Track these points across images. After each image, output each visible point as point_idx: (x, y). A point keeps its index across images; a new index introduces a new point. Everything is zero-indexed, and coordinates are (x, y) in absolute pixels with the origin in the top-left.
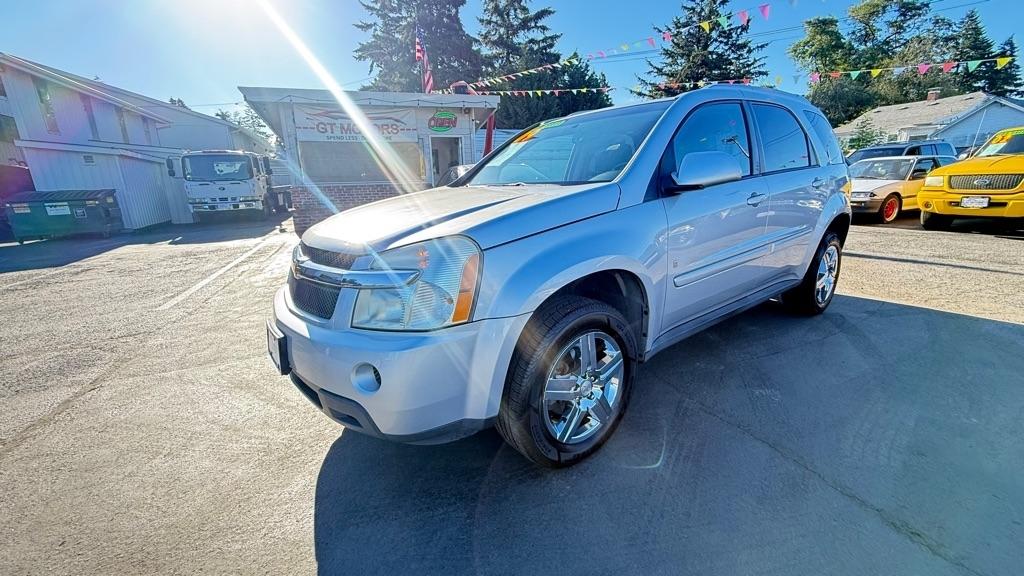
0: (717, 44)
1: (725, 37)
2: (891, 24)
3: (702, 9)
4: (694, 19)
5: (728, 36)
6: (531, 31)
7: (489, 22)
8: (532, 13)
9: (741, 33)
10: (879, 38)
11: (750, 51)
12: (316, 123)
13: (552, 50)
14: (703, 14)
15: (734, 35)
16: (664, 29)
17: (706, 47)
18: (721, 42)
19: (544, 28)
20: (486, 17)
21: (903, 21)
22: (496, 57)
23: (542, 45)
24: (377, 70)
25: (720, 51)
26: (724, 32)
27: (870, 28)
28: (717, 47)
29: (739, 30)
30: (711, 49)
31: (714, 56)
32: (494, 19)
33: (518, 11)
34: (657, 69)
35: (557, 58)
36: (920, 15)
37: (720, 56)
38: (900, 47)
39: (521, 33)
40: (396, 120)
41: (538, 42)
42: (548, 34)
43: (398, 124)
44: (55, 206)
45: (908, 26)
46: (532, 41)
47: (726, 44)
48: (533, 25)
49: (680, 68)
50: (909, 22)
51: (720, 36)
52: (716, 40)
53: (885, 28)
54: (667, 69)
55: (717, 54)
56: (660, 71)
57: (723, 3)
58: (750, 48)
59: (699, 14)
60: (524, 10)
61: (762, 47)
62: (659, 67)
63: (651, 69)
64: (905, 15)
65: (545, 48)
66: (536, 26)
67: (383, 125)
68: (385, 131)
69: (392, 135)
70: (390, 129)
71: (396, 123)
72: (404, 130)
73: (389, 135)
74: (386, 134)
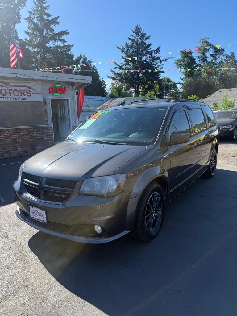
1: (149, 55)
2: (211, 55)
3: (137, 40)
4: (135, 44)
5: (151, 54)
6: (56, 42)
7: (33, 34)
8: (57, 31)
10: (209, 61)
11: (161, 62)
13: (69, 53)
14: (138, 43)
15: (153, 54)
16: (121, 48)
17: (141, 58)
19: (64, 41)
20: (29, 31)
21: (216, 55)
22: (37, 53)
23: (63, 49)
25: (148, 60)
26: (148, 52)
27: (205, 56)
28: (146, 58)
29: (155, 52)
30: (144, 59)
31: (145, 63)
32: (35, 33)
33: (48, 30)
34: (120, 66)
36: (221, 53)
38: (216, 65)
39: (51, 42)
40: (30, 88)
41: (60, 48)
42: (66, 44)
43: (31, 90)
45: (218, 57)
46: (58, 47)
47: (150, 57)
48: (57, 38)
49: (130, 67)
50: (218, 56)
51: (147, 54)
52: (145, 55)
53: (209, 56)
54: (124, 67)
56: (121, 68)
57: (147, 38)
58: (160, 60)
59: (136, 43)
60: (52, 30)
61: (166, 60)
62: (120, 65)
63: (116, 66)
64: (216, 53)
65: (65, 51)
66: (59, 39)
67: (21, 91)
68: (22, 95)
69: (27, 97)
70: (26, 93)
71: (29, 89)
72: (34, 94)
73: (25, 97)
74: (23, 96)
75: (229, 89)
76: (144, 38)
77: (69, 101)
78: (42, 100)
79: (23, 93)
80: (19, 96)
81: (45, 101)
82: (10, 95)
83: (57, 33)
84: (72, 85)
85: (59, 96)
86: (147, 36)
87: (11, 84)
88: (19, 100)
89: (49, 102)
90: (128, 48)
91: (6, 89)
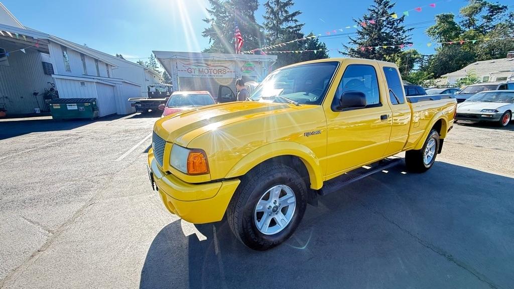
0: (386, 28)
1: (390, 25)
2: (485, 17)
3: (379, 10)
4: (374, 15)
5: (393, 24)
6: (289, 22)
7: (268, 18)
8: (290, 13)
9: (399, 23)
10: (477, 25)
11: (404, 32)
12: (187, 68)
13: (300, 32)
14: (379, 13)
15: (395, 23)
16: (358, 21)
17: (380, 29)
18: (388, 27)
19: (296, 21)
20: (267, 16)
21: (491, 16)
22: (271, 35)
23: (294, 29)
24: (212, 41)
25: (387, 32)
26: (390, 22)
27: (472, 19)
28: (386, 30)
29: (399, 21)
30: (382, 31)
31: (384, 34)
32: (271, 16)
33: (283, 12)
35: (302, 36)
36: (501, 12)
37: (388, 34)
38: (489, 29)
39: (284, 23)
40: (226, 67)
41: (292, 28)
42: (298, 23)
43: (226, 69)
44: (71, 105)
45: (494, 18)
46: (290, 27)
47: (391, 28)
48: (290, 19)
49: (366, 40)
50: (495, 16)
51: (388, 24)
52: (386, 26)
53: (480, 19)
54: (359, 41)
55: (386, 33)
56: (355, 42)
57: (390, 7)
58: (404, 30)
59: (377, 13)
60: (286, 12)
61: (410, 30)
62: (355, 40)
63: (350, 41)
64: (492, 13)
65: (296, 30)
66: (292, 20)
69: (223, 74)
72: (229, 72)
73: (221, 75)
75: (493, 61)
76: (387, 7)
77: (257, 77)
78: (235, 77)
80: (217, 74)
83: (291, 14)
85: (249, 74)
86: (390, 4)
87: (211, 65)
88: (217, 77)
90: (366, 20)
91: (208, 68)
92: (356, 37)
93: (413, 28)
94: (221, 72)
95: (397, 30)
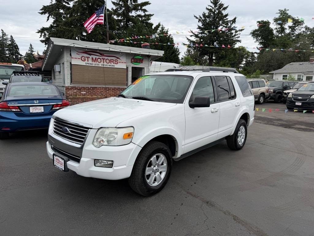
0: (222, 27)
1: (225, 25)
2: (290, 27)
3: (215, 11)
4: (212, 14)
5: (227, 24)
6: (138, 11)
9: (232, 24)
10: (286, 33)
11: (236, 32)
13: (149, 21)
14: (216, 13)
15: (229, 24)
16: (199, 17)
17: (217, 27)
18: (224, 26)
19: (145, 11)
20: (116, 1)
21: (295, 27)
22: (120, 21)
23: (143, 18)
25: (223, 30)
26: (225, 22)
27: (283, 28)
29: (231, 22)
30: (220, 28)
31: (221, 32)
32: (121, 3)
34: (195, 35)
35: (152, 25)
36: (300, 25)
37: (223, 32)
38: (294, 37)
41: (141, 17)
42: (147, 13)
43: (118, 59)
45: (297, 29)
46: (139, 16)
47: (226, 27)
48: (140, 8)
49: (206, 36)
50: (297, 27)
52: (221, 25)
53: (288, 28)
54: (200, 35)
56: (196, 36)
57: (225, 9)
58: (236, 30)
59: (214, 13)
61: (241, 30)
62: (196, 33)
63: (192, 34)
64: (295, 25)
65: (145, 20)
66: (141, 9)
67: (111, 60)
68: (112, 62)
69: (115, 64)
70: (114, 62)
71: (117, 59)
72: (120, 62)
73: (113, 65)
74: (112, 64)
75: (301, 63)
76: (222, 8)
77: (145, 69)
78: (126, 68)
79: (112, 61)
80: (110, 64)
81: (127, 68)
82: (104, 63)
83: (139, 3)
84: (148, 57)
85: (138, 65)
86: (225, 6)
87: (105, 55)
88: (109, 67)
89: (130, 70)
90: (205, 18)
91: (101, 58)
92: (197, 31)
93: (243, 30)
94: (113, 62)
95: (230, 29)
